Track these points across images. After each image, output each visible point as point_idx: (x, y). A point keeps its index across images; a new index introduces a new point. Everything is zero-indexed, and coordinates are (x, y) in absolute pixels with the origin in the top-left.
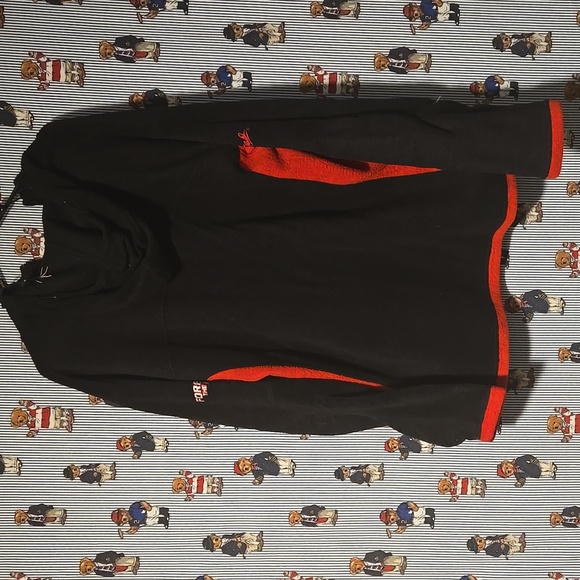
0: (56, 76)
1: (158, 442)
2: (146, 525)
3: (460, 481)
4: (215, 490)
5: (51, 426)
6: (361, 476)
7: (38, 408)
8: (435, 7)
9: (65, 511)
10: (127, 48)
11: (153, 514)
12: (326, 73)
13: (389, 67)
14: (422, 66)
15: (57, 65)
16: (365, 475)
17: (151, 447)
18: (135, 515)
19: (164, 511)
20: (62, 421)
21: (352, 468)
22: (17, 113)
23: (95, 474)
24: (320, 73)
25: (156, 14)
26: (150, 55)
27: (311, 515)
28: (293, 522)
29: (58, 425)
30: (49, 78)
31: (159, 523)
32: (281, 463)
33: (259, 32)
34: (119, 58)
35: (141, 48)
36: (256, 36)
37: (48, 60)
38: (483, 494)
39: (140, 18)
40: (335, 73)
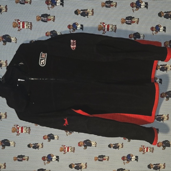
0: (23, 27)
1: (55, 137)
2: (52, 161)
3: (146, 148)
4: (73, 151)
5: (24, 132)
6: (116, 147)
7: (20, 127)
8: (140, 4)
9: (28, 157)
10: (45, 18)
11: (54, 158)
12: (106, 25)
13: (126, 23)
14: (136, 22)
15: (23, 23)
16: (117, 146)
17: (53, 138)
18: (49, 158)
19: (57, 157)
20: (27, 131)
21: (114, 144)
22: (12, 38)
23: (37, 146)
24: (104, 25)
25: (54, 7)
26: (52, 20)
27: (101, 158)
28: (96, 160)
29: (26, 132)
30: (21, 27)
31: (56, 160)
32: (92, 143)
33: (85, 12)
34: (42, 21)
35: (49, 18)
36: (84, 13)
37: (21, 22)
38: (153, 152)
39: (49, 8)
40: (109, 25)
